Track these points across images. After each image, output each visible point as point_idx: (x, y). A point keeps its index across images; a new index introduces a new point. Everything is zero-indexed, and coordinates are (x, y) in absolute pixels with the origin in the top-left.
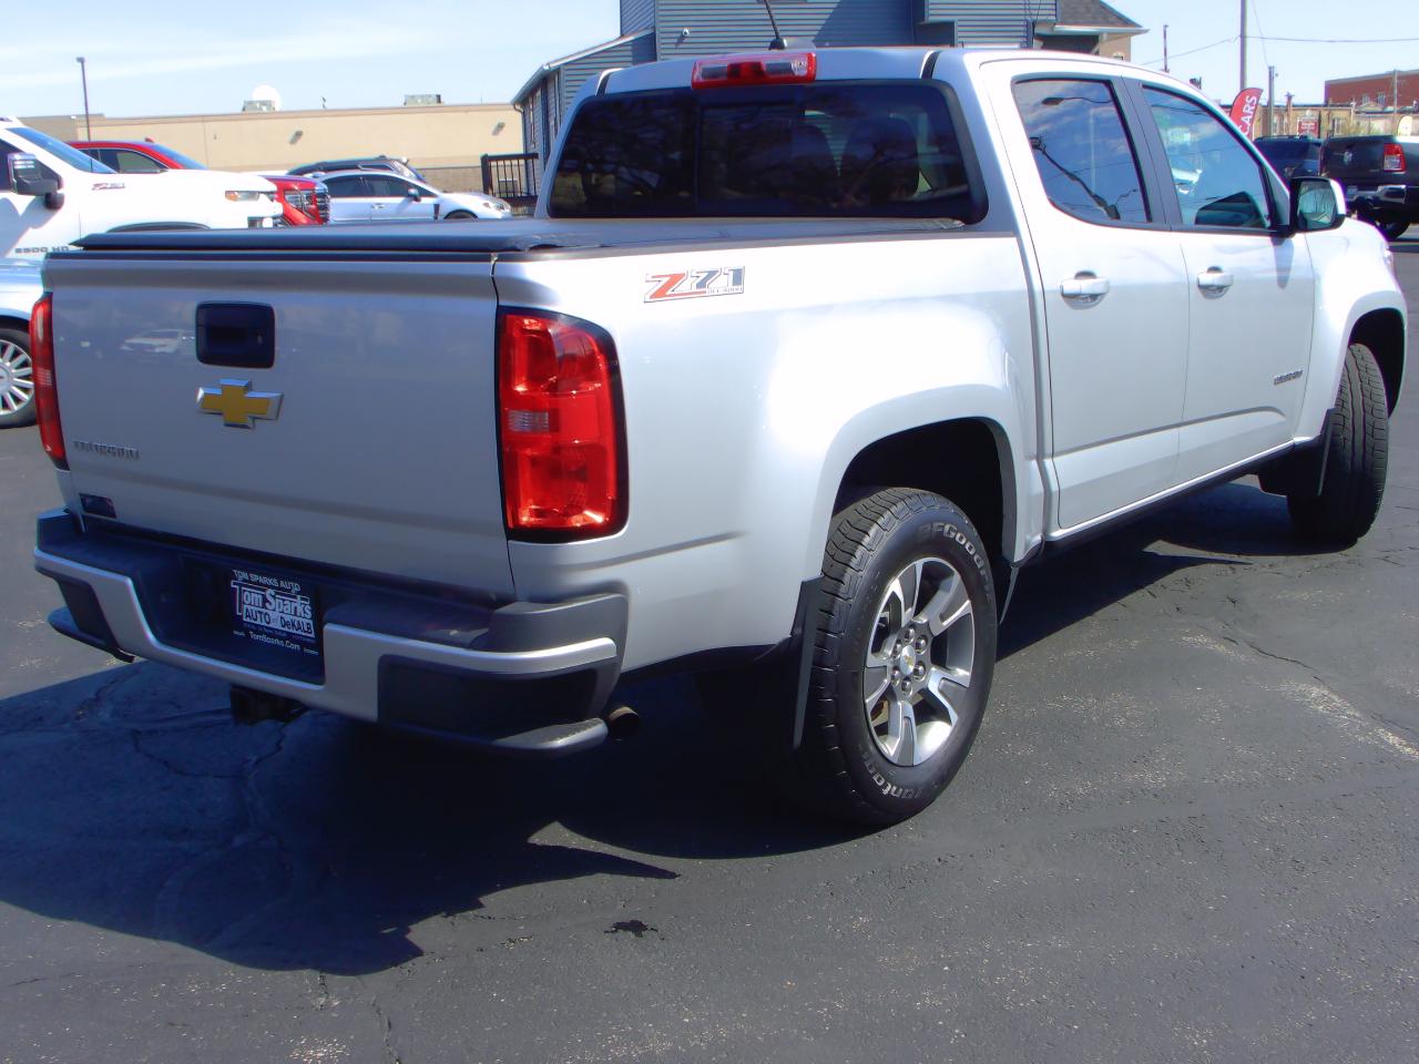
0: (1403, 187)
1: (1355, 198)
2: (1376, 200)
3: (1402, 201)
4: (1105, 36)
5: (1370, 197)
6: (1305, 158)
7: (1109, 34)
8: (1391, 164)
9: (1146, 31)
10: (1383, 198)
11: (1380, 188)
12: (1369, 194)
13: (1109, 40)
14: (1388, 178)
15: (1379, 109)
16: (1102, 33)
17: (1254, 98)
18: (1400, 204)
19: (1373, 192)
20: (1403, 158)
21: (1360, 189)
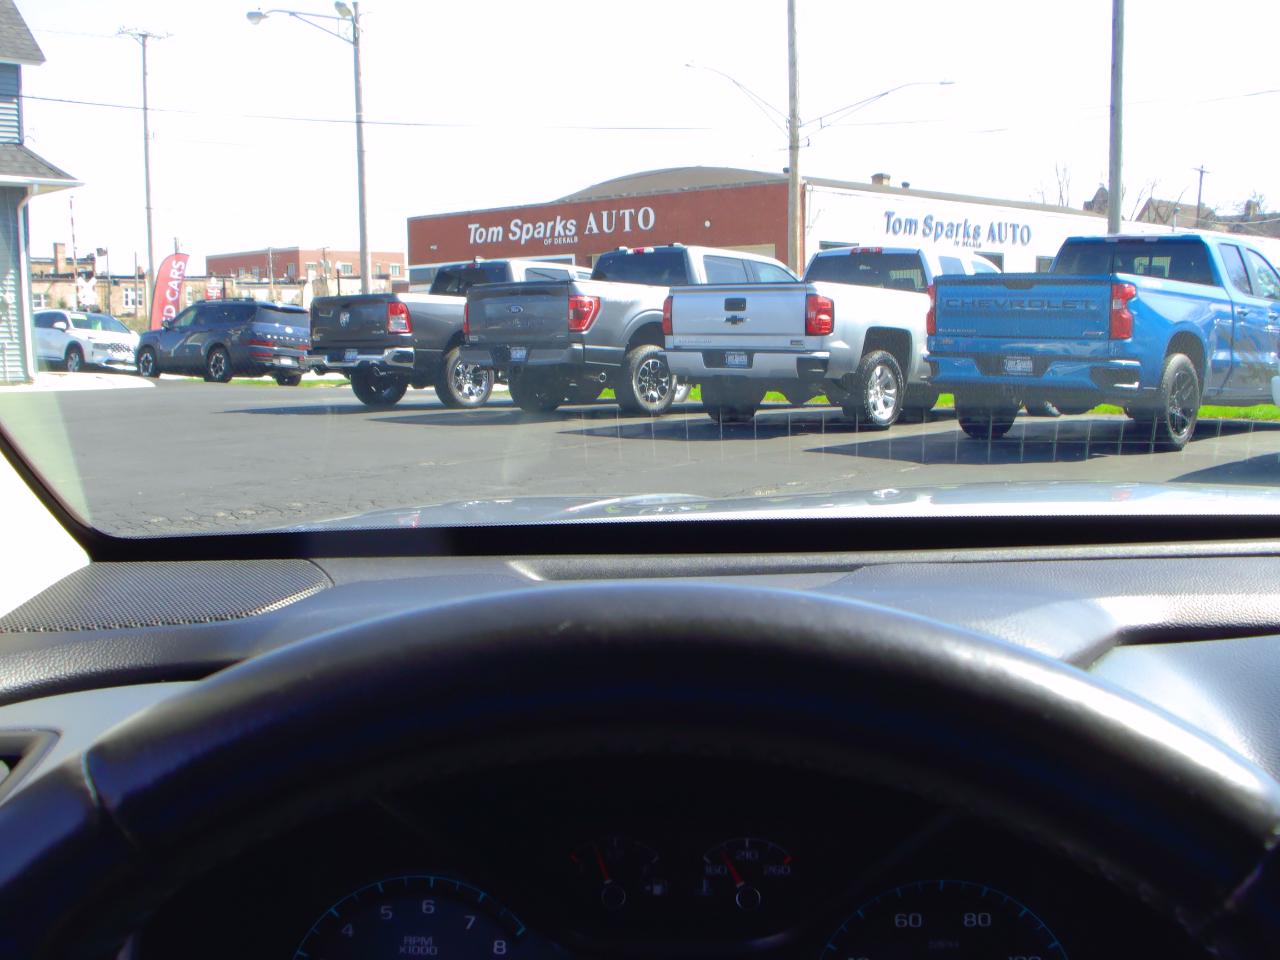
0: (411, 350)
1: (357, 362)
2: (383, 365)
3: (411, 365)
4: (36, 188)
5: (375, 362)
6: (253, 320)
7: (41, 185)
8: (398, 324)
9: (82, 184)
10: (390, 363)
11: (387, 352)
12: (374, 359)
13: (40, 193)
14: (395, 340)
15: (256, 281)
16: (32, 185)
17: (180, 263)
18: (409, 369)
19: (380, 357)
20: (409, 318)
21: (361, 352)
